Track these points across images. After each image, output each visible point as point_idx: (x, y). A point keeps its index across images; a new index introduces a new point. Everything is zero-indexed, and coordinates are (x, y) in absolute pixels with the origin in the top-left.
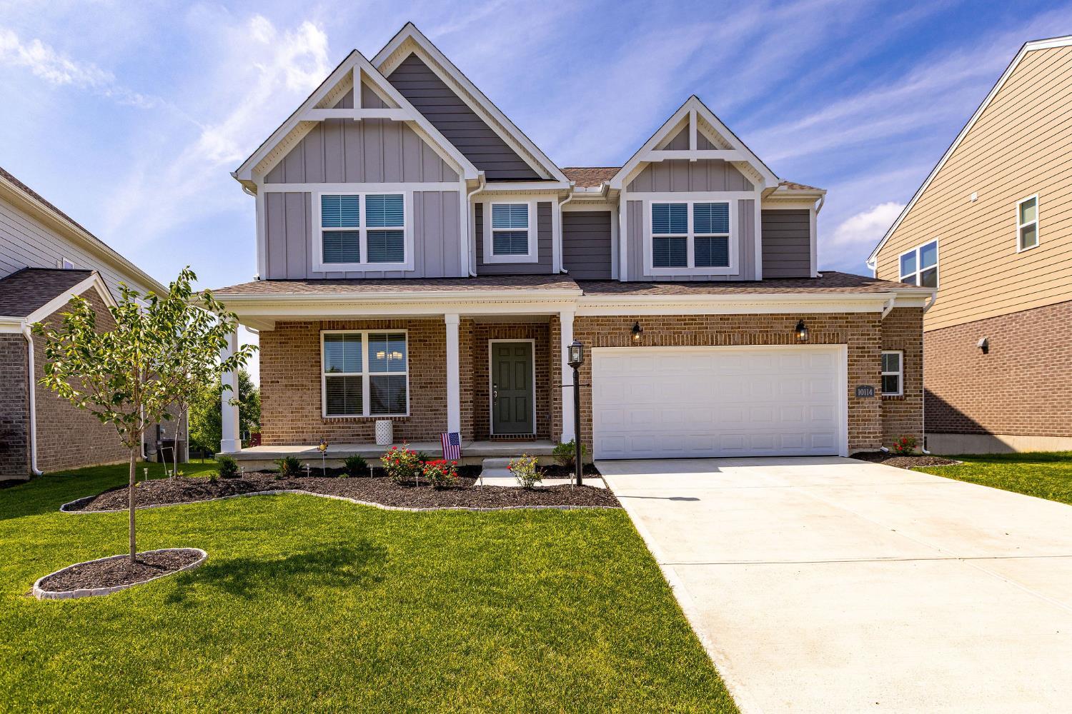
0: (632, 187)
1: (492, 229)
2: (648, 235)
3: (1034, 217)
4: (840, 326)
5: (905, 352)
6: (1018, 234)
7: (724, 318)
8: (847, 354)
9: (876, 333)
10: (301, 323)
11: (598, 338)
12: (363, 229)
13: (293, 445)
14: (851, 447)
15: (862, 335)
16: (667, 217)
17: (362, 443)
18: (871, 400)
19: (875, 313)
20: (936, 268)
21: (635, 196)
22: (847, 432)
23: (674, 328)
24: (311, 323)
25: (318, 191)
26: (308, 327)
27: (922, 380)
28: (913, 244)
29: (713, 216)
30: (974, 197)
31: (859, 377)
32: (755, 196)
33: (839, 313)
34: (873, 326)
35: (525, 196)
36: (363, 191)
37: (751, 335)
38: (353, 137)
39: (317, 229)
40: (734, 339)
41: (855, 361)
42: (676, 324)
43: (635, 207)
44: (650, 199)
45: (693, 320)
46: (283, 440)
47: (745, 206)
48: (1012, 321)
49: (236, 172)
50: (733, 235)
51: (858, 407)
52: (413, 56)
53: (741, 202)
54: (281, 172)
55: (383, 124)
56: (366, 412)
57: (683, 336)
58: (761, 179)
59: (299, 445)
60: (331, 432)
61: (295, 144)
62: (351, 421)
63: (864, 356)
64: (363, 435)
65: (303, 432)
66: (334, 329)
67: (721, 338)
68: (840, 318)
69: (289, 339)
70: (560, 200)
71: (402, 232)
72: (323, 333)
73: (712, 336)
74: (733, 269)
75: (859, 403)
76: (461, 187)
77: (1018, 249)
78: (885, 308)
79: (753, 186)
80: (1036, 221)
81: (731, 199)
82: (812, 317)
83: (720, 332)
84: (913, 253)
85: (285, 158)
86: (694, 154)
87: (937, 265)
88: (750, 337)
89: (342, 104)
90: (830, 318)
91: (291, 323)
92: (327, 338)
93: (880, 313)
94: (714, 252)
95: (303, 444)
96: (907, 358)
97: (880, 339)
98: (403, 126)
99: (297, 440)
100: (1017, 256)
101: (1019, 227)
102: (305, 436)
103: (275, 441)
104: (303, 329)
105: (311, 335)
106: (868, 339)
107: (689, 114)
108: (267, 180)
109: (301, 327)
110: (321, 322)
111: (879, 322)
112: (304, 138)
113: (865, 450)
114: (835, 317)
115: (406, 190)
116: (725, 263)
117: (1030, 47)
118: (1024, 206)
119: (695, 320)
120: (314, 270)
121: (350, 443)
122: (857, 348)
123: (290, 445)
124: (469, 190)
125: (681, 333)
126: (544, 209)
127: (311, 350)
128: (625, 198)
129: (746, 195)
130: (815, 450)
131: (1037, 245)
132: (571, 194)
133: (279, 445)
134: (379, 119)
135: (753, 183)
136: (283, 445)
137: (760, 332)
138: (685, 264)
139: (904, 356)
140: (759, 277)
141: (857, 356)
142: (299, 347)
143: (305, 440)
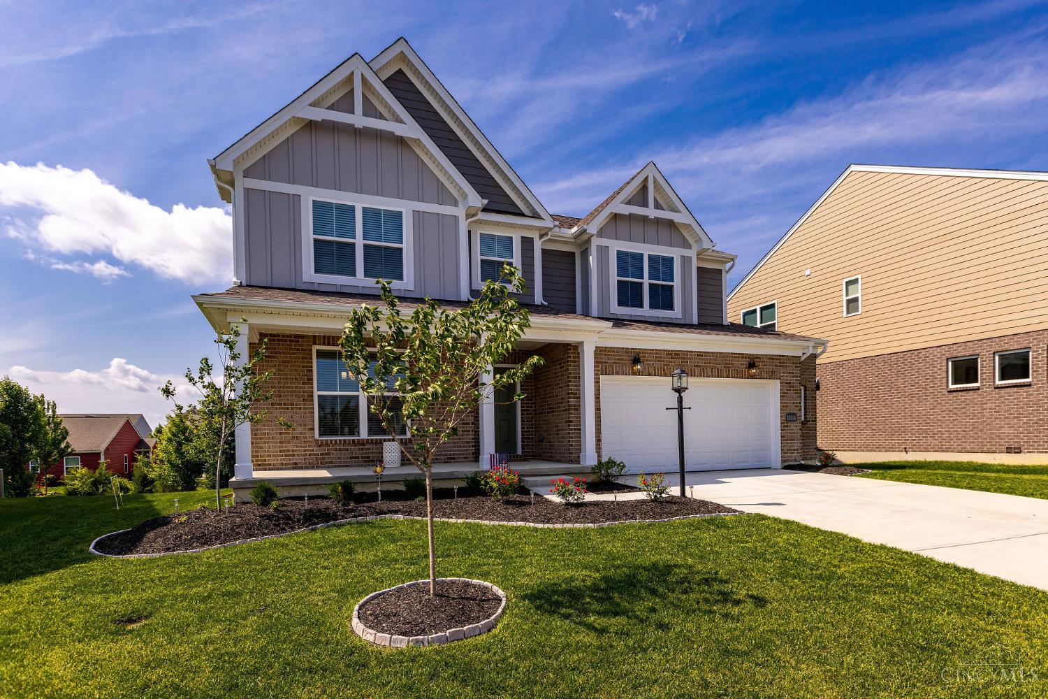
0: (601, 233)
1: (480, 257)
2: (614, 278)
3: (857, 292)
4: (776, 366)
5: (805, 387)
6: (845, 304)
7: (700, 354)
8: (779, 388)
9: (797, 372)
10: (290, 336)
11: (606, 366)
12: (359, 242)
13: (281, 469)
14: (783, 461)
15: (790, 373)
16: (628, 263)
17: (362, 466)
18: (795, 424)
19: (797, 357)
20: (774, 324)
21: (604, 242)
22: (780, 449)
23: (664, 361)
24: (303, 337)
25: (310, 196)
26: (298, 341)
27: (816, 409)
28: (753, 303)
29: (662, 266)
30: (808, 272)
31: (787, 406)
32: (692, 253)
33: (775, 355)
34: (796, 367)
35: (511, 229)
36: (360, 202)
37: (718, 369)
38: (347, 143)
39: (308, 236)
40: (707, 372)
41: (785, 393)
42: (665, 358)
43: (603, 251)
44: (616, 246)
45: (677, 354)
46: (270, 464)
47: (685, 260)
48: (840, 367)
49: (214, 159)
50: (677, 284)
51: (787, 430)
52: (400, 72)
53: (683, 258)
54: (261, 168)
55: (378, 135)
56: (364, 433)
57: (670, 368)
58: (699, 240)
59: (289, 469)
60: (326, 454)
61: (283, 140)
62: (349, 443)
63: (791, 390)
64: (362, 457)
65: (294, 455)
66: (329, 345)
67: (697, 371)
68: (776, 359)
69: (276, 353)
70: (541, 236)
71: (401, 249)
72: (315, 348)
73: (691, 369)
74: (676, 313)
75: (787, 426)
76: (460, 212)
77: (845, 314)
78: (804, 354)
79: (690, 245)
80: (859, 295)
81: (675, 253)
82: (757, 357)
83: (697, 366)
84: (755, 311)
85: (269, 152)
86: (651, 212)
87: (776, 321)
88: (718, 372)
89: (336, 105)
90: (769, 359)
91: (279, 335)
92: (321, 354)
93: (800, 357)
94: (663, 298)
95: (294, 469)
96: (807, 392)
97: (800, 377)
98: (401, 141)
99: (286, 464)
100: (842, 320)
101: (845, 298)
102: (296, 459)
103: (260, 465)
104: (293, 344)
105: (302, 350)
106: (793, 377)
107: (647, 177)
108: (247, 174)
109: (290, 341)
110: (314, 337)
111: (800, 363)
112: (292, 135)
113: (792, 463)
114: (772, 358)
115: (406, 208)
116: (671, 307)
117: (853, 168)
118: (848, 283)
119: (679, 355)
120: (305, 279)
121: (347, 466)
122: (786, 383)
123: (278, 469)
124: (468, 216)
125: (669, 365)
126: (527, 243)
127: (303, 367)
128: (596, 242)
129: (686, 252)
130: (757, 463)
131: (860, 312)
132: (550, 233)
133: (265, 470)
134: (377, 130)
135: (691, 243)
136: (270, 470)
137: (724, 367)
138: (641, 306)
139: (805, 390)
140: (695, 321)
141: (787, 390)
142: (288, 362)
143: (296, 464)
